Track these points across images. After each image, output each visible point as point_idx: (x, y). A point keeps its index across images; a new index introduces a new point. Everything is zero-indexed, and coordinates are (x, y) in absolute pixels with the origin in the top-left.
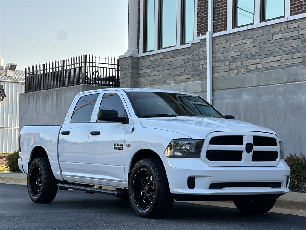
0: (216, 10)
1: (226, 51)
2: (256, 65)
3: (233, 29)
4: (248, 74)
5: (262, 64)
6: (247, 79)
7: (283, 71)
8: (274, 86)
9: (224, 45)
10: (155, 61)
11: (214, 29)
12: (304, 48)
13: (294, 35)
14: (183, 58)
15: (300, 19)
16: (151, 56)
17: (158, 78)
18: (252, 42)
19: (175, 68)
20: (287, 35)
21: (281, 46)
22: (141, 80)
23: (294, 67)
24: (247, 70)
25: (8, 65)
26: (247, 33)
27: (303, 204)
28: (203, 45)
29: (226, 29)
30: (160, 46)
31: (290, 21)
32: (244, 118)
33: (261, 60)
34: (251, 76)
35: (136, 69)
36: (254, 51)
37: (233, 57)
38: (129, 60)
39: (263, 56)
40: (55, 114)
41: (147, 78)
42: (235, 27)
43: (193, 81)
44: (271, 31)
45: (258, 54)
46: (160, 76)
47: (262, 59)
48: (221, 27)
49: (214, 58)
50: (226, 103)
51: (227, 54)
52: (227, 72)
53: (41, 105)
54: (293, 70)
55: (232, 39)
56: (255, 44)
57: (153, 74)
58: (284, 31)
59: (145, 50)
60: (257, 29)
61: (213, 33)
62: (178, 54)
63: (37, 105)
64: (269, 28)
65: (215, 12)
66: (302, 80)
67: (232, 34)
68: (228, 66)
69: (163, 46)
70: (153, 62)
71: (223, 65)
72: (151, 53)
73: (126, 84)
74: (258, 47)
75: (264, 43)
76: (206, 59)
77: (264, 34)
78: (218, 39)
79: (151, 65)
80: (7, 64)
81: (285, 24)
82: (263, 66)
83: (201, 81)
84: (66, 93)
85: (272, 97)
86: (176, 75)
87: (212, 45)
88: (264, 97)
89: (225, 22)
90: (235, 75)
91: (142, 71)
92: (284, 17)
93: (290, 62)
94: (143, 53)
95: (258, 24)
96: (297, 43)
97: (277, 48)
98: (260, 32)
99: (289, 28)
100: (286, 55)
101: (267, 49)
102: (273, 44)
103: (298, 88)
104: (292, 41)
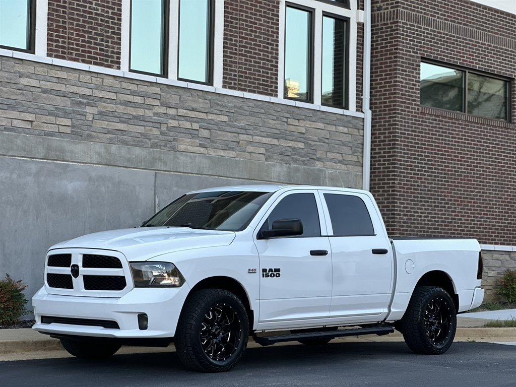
7: (38, 140)
8: (20, 160)
12: (75, 113)
13: (58, 88)
15: (70, 69)
21: (35, 99)
23: (56, 137)
44: (15, 68)
54: (55, 141)
58: (42, 77)
64: (13, 63)
66: (70, 160)
75: (3, 84)
77: (3, 70)
81: (44, 67)
85: (15, 176)
93: (50, 128)
96: (64, 103)
97: (28, 99)
99: (49, 75)
100: (46, 117)
101: (6, 96)
102: (20, 91)
103: (62, 171)
104: (55, 96)
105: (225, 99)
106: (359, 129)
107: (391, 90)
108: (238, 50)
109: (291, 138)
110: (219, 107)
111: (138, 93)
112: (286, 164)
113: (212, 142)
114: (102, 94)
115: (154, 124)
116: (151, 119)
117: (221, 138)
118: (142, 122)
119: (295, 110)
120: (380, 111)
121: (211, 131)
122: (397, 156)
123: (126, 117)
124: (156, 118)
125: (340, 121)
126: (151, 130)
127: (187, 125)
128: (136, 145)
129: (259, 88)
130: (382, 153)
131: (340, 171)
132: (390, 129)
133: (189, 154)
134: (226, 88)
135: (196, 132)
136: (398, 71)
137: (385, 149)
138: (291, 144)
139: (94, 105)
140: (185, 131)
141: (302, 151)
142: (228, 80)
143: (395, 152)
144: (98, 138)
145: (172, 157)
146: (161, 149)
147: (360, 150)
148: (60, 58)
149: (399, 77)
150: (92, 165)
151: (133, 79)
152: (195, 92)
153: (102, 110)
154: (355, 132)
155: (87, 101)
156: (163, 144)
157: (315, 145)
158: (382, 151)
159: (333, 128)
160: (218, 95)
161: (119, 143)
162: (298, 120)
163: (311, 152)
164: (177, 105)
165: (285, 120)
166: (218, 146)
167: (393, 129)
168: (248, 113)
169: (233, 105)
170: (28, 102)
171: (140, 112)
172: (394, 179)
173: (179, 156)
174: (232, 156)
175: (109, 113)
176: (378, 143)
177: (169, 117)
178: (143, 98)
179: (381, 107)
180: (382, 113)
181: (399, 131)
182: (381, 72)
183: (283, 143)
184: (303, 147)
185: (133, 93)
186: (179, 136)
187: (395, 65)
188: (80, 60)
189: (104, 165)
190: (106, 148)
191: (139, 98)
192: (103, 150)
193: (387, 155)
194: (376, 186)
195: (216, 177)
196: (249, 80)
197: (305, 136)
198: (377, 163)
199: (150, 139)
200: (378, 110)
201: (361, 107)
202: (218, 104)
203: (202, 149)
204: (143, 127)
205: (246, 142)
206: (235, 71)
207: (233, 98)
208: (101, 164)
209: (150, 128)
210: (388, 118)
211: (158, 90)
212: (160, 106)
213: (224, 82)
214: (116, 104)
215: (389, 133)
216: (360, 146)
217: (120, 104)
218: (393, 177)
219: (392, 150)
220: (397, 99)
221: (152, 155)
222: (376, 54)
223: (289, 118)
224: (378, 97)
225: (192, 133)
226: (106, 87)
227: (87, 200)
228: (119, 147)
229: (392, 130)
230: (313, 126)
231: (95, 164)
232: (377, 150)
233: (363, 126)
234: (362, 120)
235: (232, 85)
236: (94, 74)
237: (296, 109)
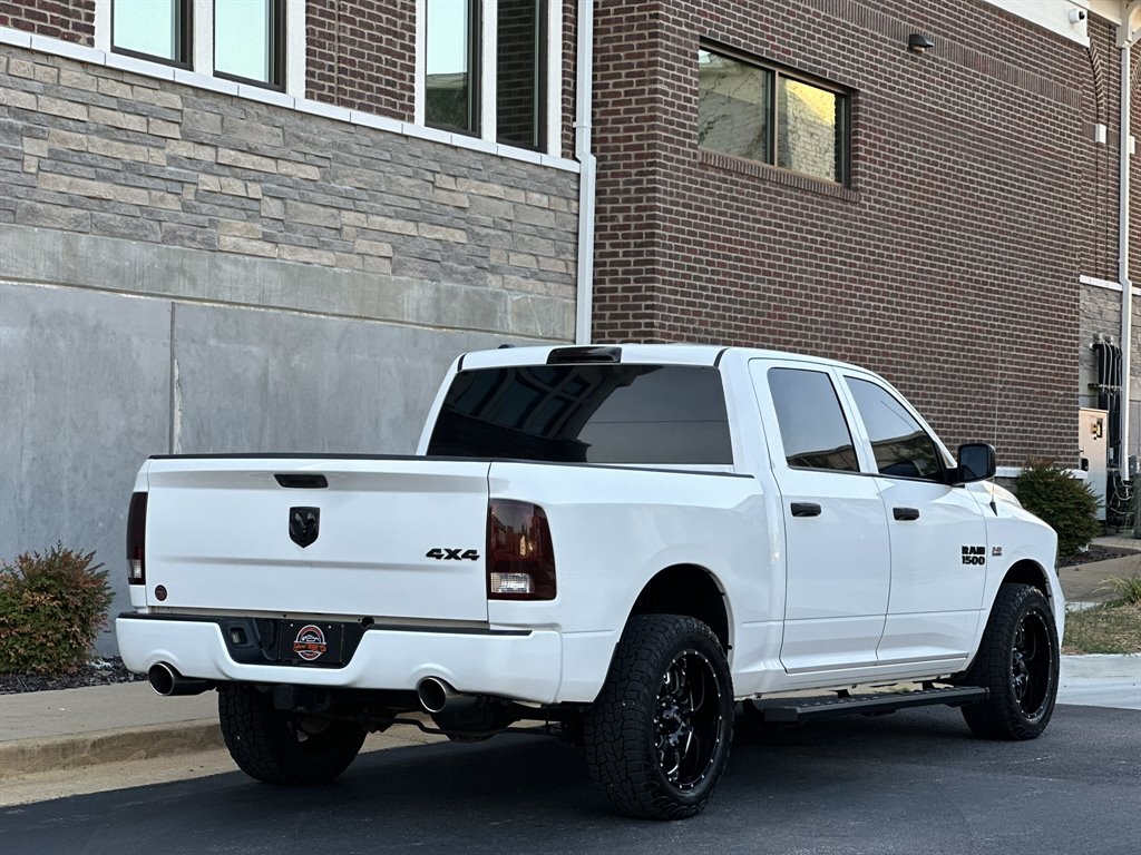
105: (313, 126)
106: (568, 199)
107: (642, 110)
108: (336, 7)
109: (440, 219)
110: (302, 145)
111: (134, 106)
112: (432, 280)
113: (288, 228)
114: (57, 108)
115: (168, 184)
116: (163, 171)
117: (306, 220)
118: (143, 179)
119: (450, 152)
120: (615, 158)
121: (285, 204)
122: (657, 262)
123: (110, 166)
124: (172, 169)
125: (534, 180)
126: (162, 199)
127: (237, 187)
128: (131, 235)
129: (378, 100)
130: (621, 255)
131: (533, 296)
132: (640, 200)
133: (240, 257)
134: (313, 98)
135: (255, 205)
136: (659, 68)
137: (628, 245)
138: (441, 233)
139: (40, 135)
140: (232, 203)
141: (462, 251)
142: (316, 80)
143: (653, 253)
144: (50, 216)
145: (207, 265)
146: (183, 245)
147: (571, 247)
149: (661, 82)
150: (37, 285)
151: (122, 71)
152: (252, 108)
153: (58, 146)
154: (561, 204)
155: (25, 123)
156: (187, 234)
157: (487, 235)
158: (621, 251)
159: (519, 197)
160: (299, 116)
161: (95, 231)
162: (455, 176)
163: (478, 253)
164: (215, 137)
165: (429, 177)
166: (299, 240)
167: (649, 199)
168: (358, 159)
169: (330, 141)
171: (139, 154)
172: (652, 316)
173: (221, 263)
174: (326, 262)
175: (73, 156)
176: (609, 232)
177: (201, 168)
178: (144, 120)
179: (618, 149)
180: (621, 163)
181: (662, 205)
182: (616, 67)
183: (427, 232)
184: (464, 241)
185: (124, 107)
186: (221, 214)
187: (652, 54)
188: (10, 22)
189: (63, 284)
190: (68, 243)
191: (136, 118)
192: (60, 248)
193: (632, 259)
194: (606, 331)
195: (296, 313)
196: (359, 80)
197: (468, 214)
198: (607, 278)
199: (160, 221)
200: (609, 155)
201: (573, 148)
202: (299, 138)
203: (268, 246)
204: (146, 192)
205: (353, 229)
206: (331, 58)
207: (329, 122)
208: (57, 284)
209: (162, 193)
210: (636, 175)
211: (175, 100)
212: (184, 139)
213: (308, 84)
214: (87, 132)
215: (637, 209)
216: (572, 237)
217: (97, 132)
218: (649, 311)
219: (645, 249)
220: (658, 132)
221: (166, 261)
222: (605, 26)
223: (438, 172)
224: (609, 125)
225: (248, 208)
226: (66, 91)
227: (27, 372)
228: (95, 240)
229: (644, 204)
230: (484, 192)
231: (44, 282)
232: (608, 246)
233: (578, 191)
234: (575, 178)
235: (325, 92)
236: (40, 56)
237: (450, 150)
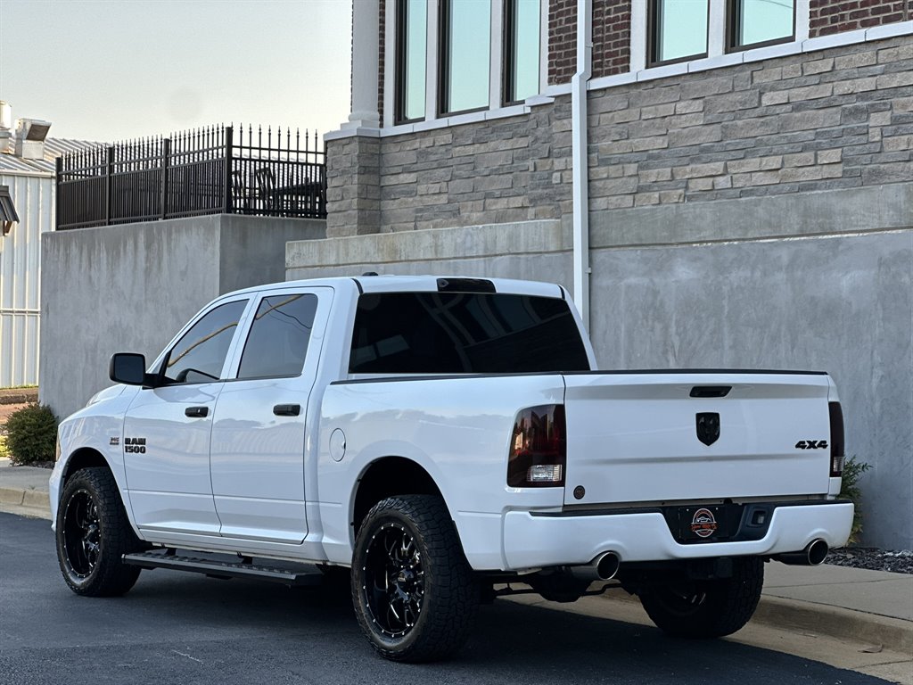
0: (600, 9)
1: (628, 134)
2: (711, 179)
3: (647, 67)
4: (691, 204)
5: (728, 177)
6: (686, 218)
7: (790, 201)
8: (765, 243)
9: (623, 115)
10: (429, 150)
11: (594, 66)
12: (849, 134)
13: (820, 94)
14: (509, 145)
15: (839, 50)
16: (417, 135)
17: (438, 203)
18: (701, 112)
19: (485, 174)
20: (799, 94)
21: (783, 127)
22: (390, 206)
23: (820, 189)
24: (688, 194)
25: (24, 123)
26: (687, 84)
27: (819, 618)
28: (563, 114)
29: (628, 67)
30: (443, 108)
31: (809, 53)
32: (677, 333)
33: (726, 164)
34: (698, 211)
35: (374, 173)
36: (709, 136)
37: (646, 154)
38: (355, 146)
39: (733, 153)
40: (144, 298)
41: (406, 199)
42: (654, 64)
43: (536, 216)
44: (755, 80)
45: (718, 147)
46: (442, 195)
47: (728, 163)
48: (615, 63)
49: (594, 152)
50: (629, 287)
51: (631, 143)
52: (631, 197)
53: (104, 267)
54: (817, 197)
55: (645, 97)
56: (709, 117)
57: (422, 189)
58: (794, 81)
59: (400, 118)
60: (715, 72)
61: (591, 79)
62: (495, 134)
63: (93, 269)
64: (749, 72)
65: (597, 16)
66: (842, 230)
67: (644, 85)
68: (632, 180)
69: (453, 107)
70: (422, 154)
71: (619, 173)
72: (418, 127)
73: (345, 216)
74: (719, 126)
75: (737, 114)
76: (572, 155)
77: (736, 89)
78: (606, 97)
79: (416, 163)
80: (22, 122)
81: (795, 62)
82: (732, 184)
83: (558, 218)
84: (174, 236)
85: (758, 274)
86: (488, 195)
87: (589, 115)
88: (733, 274)
89: (624, 47)
90: (653, 205)
91: (392, 178)
92: (792, 39)
93: (808, 175)
94: (396, 124)
95: (718, 57)
96: (828, 119)
97: (772, 130)
98: (725, 81)
99: (805, 74)
100: (799, 155)
101: (743, 134)
102: (762, 120)
103: (831, 254)
104: (814, 111)
114: (898, 80)
139: (883, 107)
144: (892, 173)
148: (829, 34)
150: (885, 232)
153: (898, 112)
155: (870, 102)
170: (773, 136)
189: (905, 228)
190: (909, 192)
192: (902, 197)
208: (902, 228)
226: (905, 63)
231: (888, 229)
236: (882, 43)
